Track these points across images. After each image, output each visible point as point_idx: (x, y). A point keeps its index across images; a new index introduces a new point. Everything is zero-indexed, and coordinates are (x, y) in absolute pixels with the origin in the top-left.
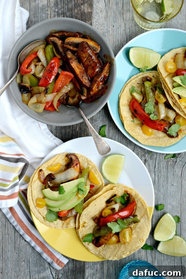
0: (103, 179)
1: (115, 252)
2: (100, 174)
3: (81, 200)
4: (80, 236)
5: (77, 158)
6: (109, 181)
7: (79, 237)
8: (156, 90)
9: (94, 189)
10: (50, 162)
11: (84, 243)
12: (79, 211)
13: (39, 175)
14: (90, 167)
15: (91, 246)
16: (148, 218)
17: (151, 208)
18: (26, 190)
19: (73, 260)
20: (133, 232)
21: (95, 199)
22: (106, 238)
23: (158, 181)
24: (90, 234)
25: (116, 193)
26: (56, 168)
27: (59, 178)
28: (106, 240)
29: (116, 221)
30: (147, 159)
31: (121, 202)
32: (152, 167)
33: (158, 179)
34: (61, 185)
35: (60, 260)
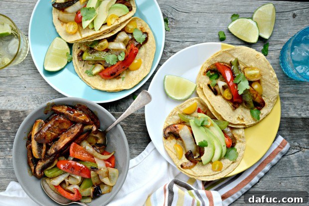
0: (192, 99)
1: (270, 85)
2: (186, 102)
3: (214, 122)
4: (252, 123)
5: (168, 127)
6: (193, 92)
7: (254, 125)
8: (93, 49)
9: (202, 108)
10: (173, 156)
11: (261, 119)
12: (226, 124)
13: (187, 168)
14: (178, 112)
15: (264, 111)
16: (234, 49)
17: (222, 46)
18: (203, 182)
19: (279, 130)
20: (248, 65)
21: (213, 107)
22: (255, 96)
23: (193, 38)
24: (251, 112)
25: (206, 84)
26: (179, 149)
27: (190, 147)
28: (257, 95)
29: (237, 84)
30: (169, 50)
31: (216, 79)
32: (178, 45)
33: (191, 38)
34: (198, 144)
35: (279, 144)
